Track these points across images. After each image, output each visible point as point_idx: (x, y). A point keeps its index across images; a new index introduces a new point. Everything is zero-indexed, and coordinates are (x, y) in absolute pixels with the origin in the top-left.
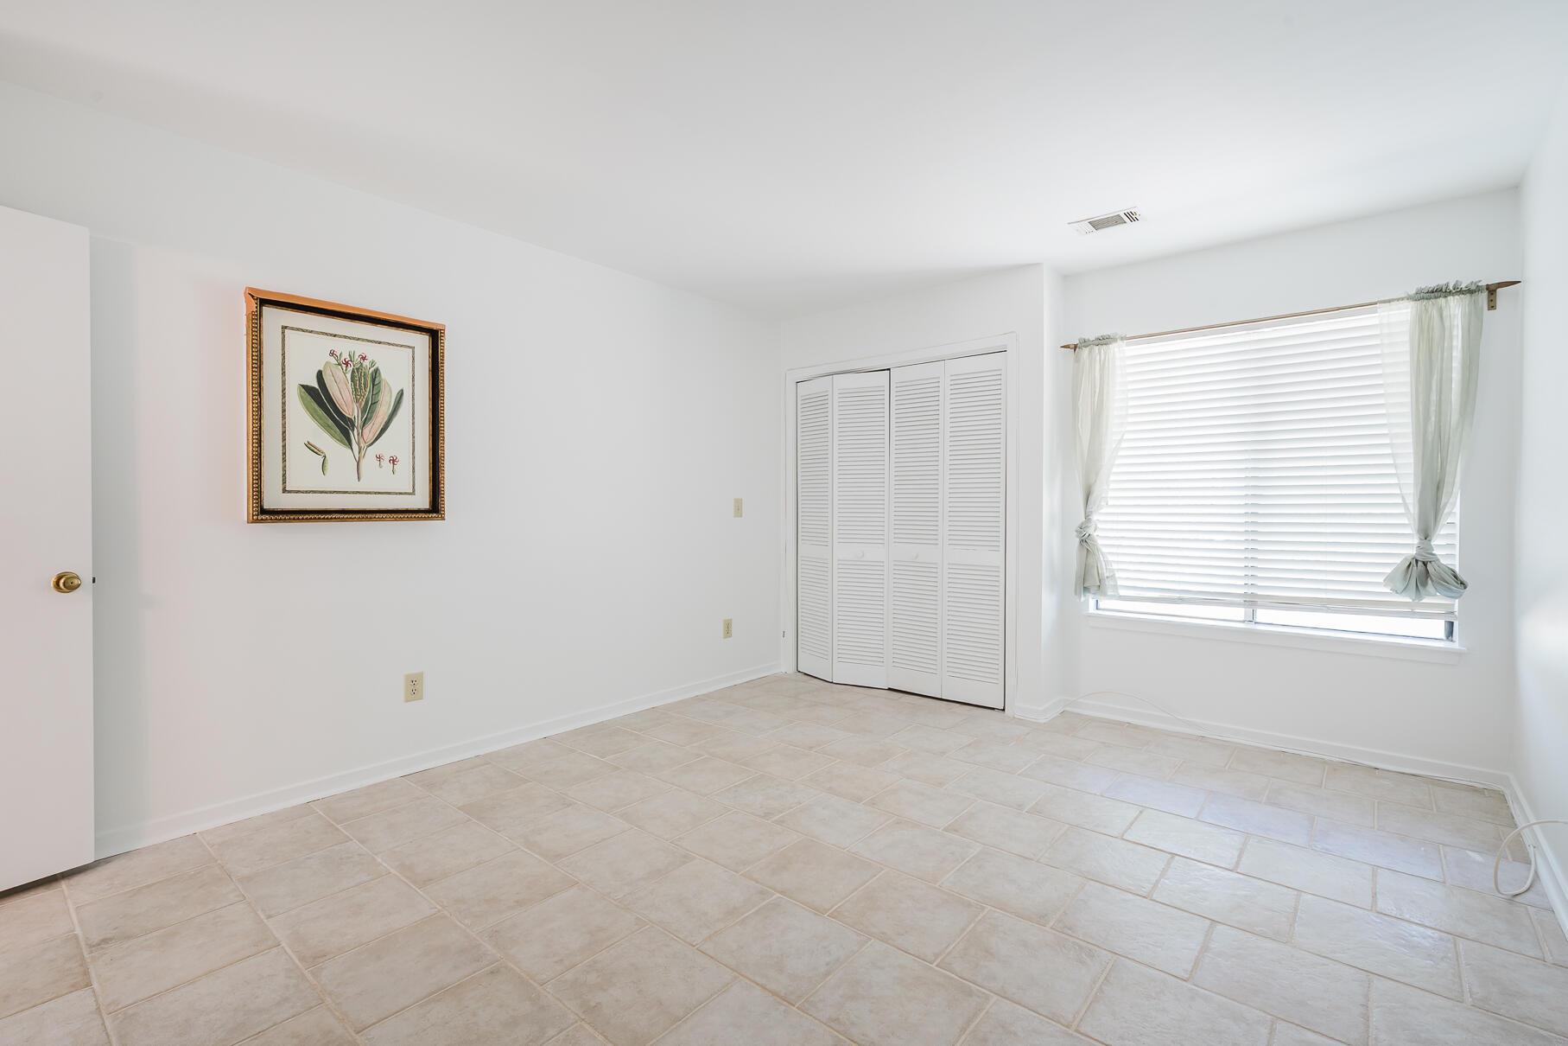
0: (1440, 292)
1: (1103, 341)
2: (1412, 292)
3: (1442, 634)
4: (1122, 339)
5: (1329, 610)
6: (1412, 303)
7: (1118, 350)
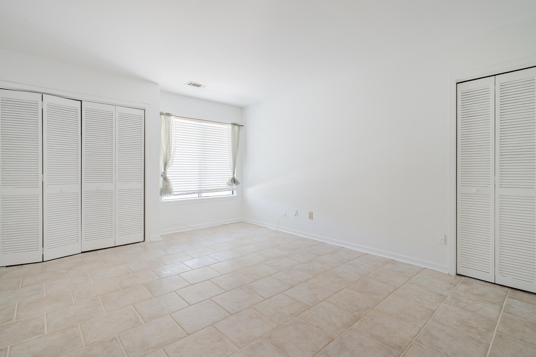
0: (235, 124)
1: (168, 115)
2: (230, 123)
3: (232, 194)
4: (175, 116)
5: (217, 191)
6: (231, 125)
7: (172, 118)
